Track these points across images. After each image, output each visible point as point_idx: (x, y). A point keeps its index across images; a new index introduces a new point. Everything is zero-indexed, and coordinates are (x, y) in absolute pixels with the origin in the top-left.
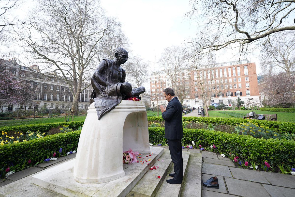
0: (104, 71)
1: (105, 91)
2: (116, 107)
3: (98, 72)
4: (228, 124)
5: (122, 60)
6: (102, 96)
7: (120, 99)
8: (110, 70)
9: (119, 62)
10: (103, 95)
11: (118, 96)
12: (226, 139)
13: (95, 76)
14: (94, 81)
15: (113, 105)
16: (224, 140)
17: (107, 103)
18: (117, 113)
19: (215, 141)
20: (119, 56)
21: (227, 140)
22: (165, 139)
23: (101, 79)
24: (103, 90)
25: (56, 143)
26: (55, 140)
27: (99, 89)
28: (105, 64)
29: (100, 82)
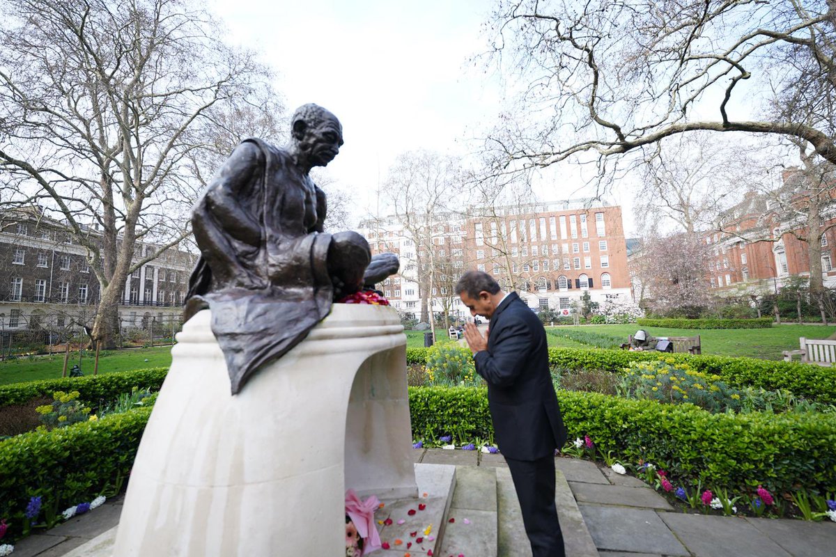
0: (251, 186)
1: (254, 267)
2: (315, 332)
3: (226, 185)
4: (589, 365)
5: (322, 149)
6: (240, 284)
7: (325, 297)
8: (273, 181)
9: (309, 155)
10: (247, 281)
11: (317, 284)
12: (625, 419)
13: (213, 203)
14: (205, 220)
15: (302, 326)
16: (620, 422)
17: (272, 315)
18: (317, 360)
19: (591, 423)
20: (311, 135)
21: (628, 423)
22: (432, 426)
23: (238, 214)
24: (245, 260)
25: (14, 479)
26: (7, 466)
27: (229, 256)
28: (254, 158)
29: (232, 229)
